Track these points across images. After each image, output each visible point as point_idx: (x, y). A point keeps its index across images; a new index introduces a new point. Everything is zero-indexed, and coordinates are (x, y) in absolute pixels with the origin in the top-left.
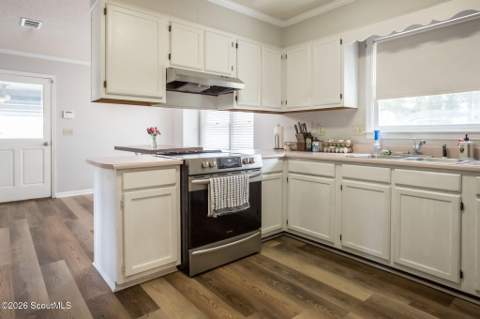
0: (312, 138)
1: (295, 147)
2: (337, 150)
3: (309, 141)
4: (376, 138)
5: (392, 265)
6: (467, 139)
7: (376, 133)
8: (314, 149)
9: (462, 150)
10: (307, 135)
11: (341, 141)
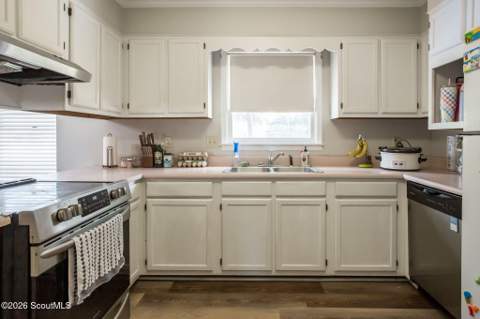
0: (161, 151)
1: (139, 163)
2: (194, 164)
3: (158, 155)
4: (236, 150)
5: (274, 274)
6: (306, 150)
7: (236, 145)
8: (166, 165)
9: (304, 160)
10: (156, 148)
11: (198, 154)
